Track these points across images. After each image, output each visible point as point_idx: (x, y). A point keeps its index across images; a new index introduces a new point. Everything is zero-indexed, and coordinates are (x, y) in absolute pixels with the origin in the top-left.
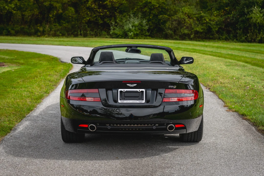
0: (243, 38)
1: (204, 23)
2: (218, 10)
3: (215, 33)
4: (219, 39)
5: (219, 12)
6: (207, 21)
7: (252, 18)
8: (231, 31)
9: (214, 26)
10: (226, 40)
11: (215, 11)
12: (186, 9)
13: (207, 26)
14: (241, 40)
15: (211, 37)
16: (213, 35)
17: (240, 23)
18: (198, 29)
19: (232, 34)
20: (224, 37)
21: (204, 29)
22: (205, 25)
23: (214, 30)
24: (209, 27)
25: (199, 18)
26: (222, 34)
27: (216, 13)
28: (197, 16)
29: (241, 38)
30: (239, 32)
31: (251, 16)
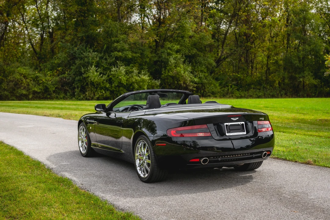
0: (82, 97)
1: (41, 84)
2: (51, 70)
3: (52, 93)
4: (57, 98)
5: (52, 72)
6: (43, 81)
7: (88, 77)
8: (68, 90)
9: (51, 86)
10: (64, 99)
11: (48, 72)
12: (22, 70)
13: (43, 86)
14: (79, 98)
15: (48, 96)
16: (49, 94)
17: (77, 82)
18: (36, 89)
19: (69, 93)
20: (62, 96)
21: (41, 89)
22: (41, 85)
23: (51, 89)
24: (46, 86)
25: (34, 78)
26: (59, 94)
27: (49, 73)
28: (33, 76)
29: (80, 96)
30: (77, 91)
31: (88, 75)
